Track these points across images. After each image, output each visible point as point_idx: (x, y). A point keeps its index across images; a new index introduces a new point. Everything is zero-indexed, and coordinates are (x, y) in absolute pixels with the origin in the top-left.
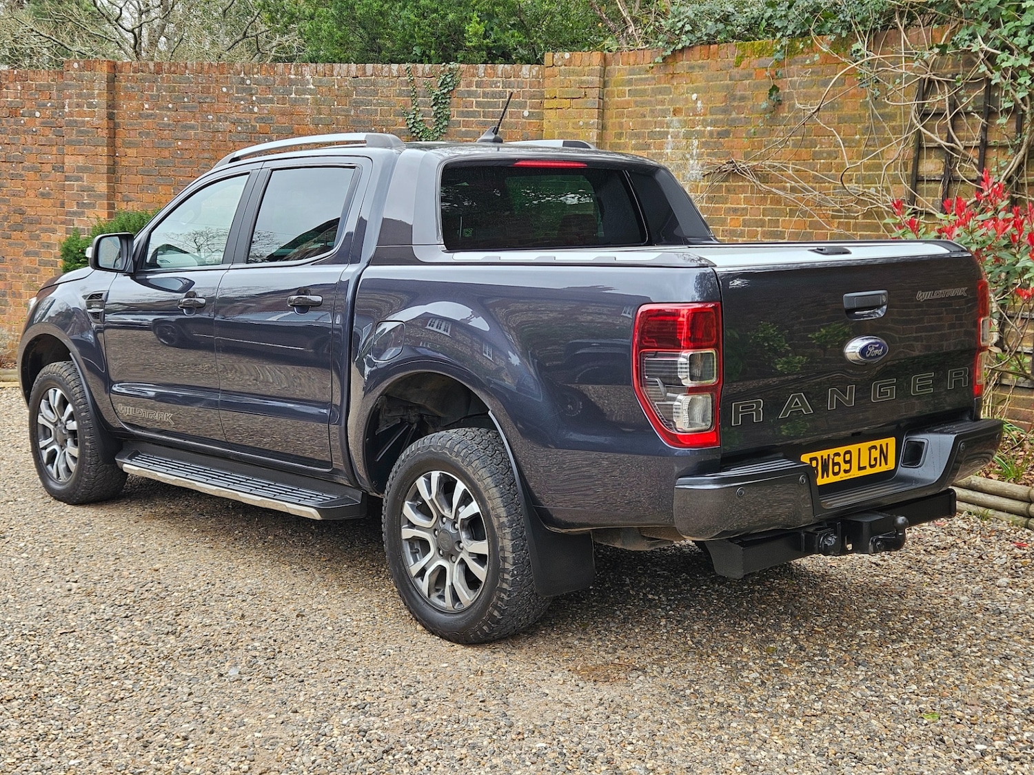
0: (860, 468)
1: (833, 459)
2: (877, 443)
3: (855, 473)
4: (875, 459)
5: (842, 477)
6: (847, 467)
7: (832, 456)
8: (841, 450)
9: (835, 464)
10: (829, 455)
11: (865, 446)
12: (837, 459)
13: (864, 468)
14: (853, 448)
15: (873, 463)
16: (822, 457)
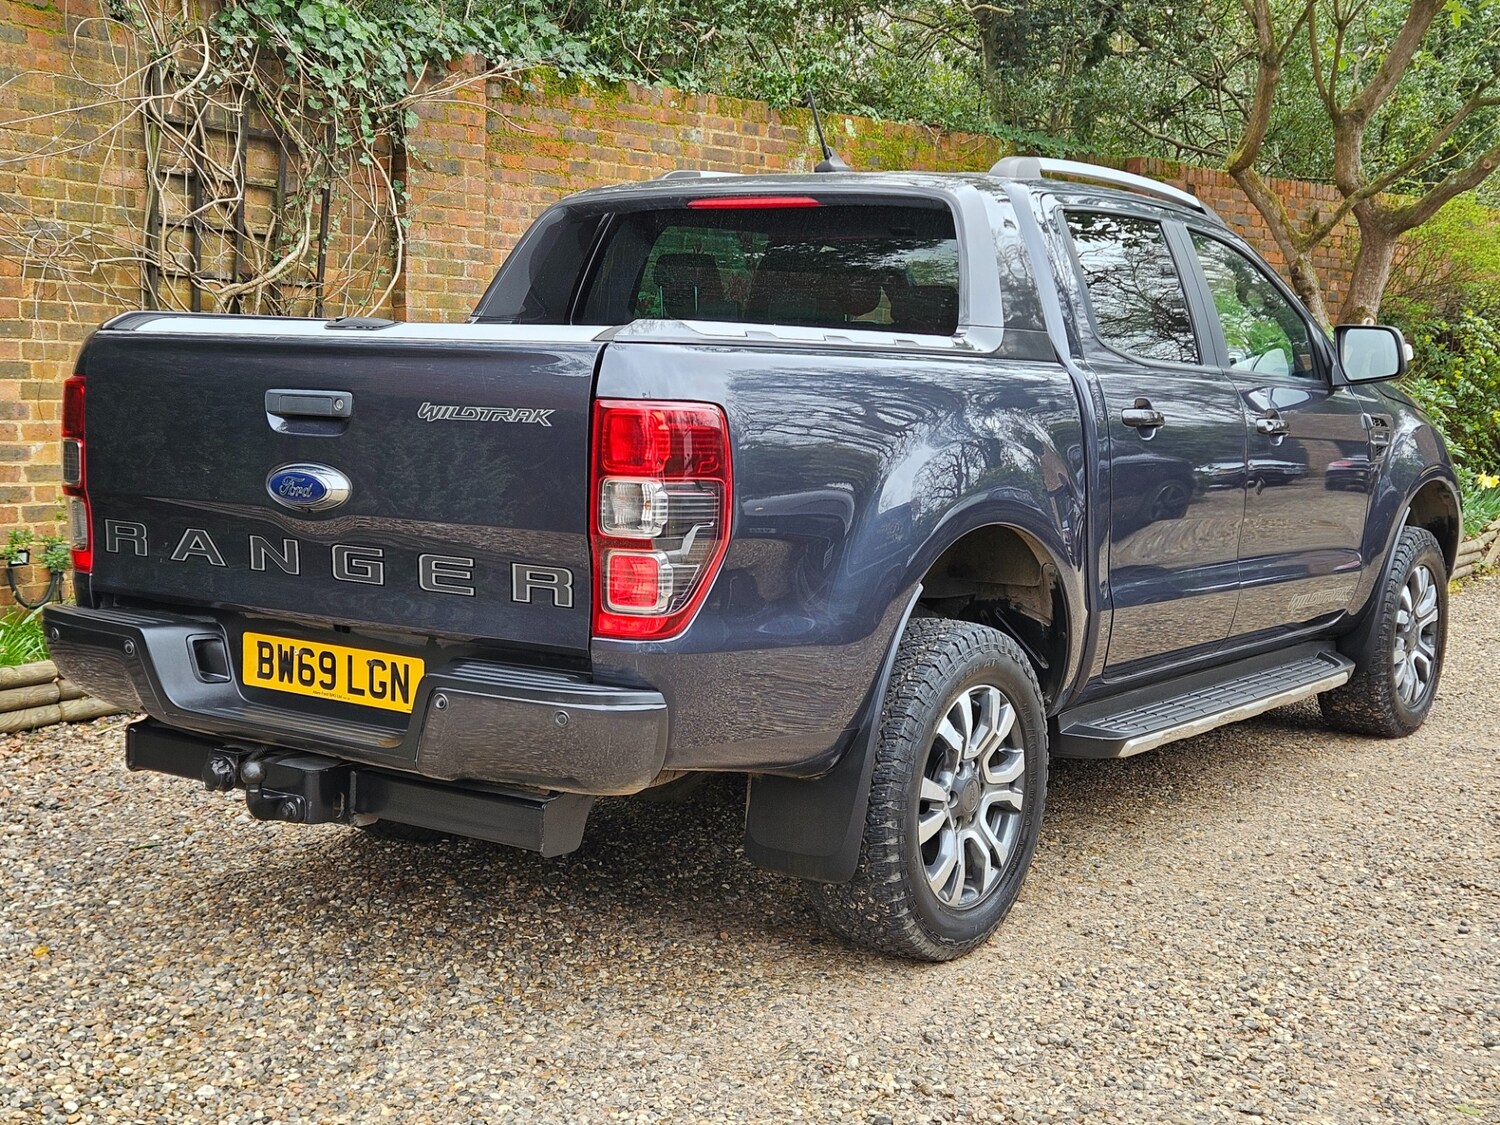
0: (352, 690)
1: (300, 658)
2: (388, 658)
3: (340, 693)
4: (383, 685)
5: (315, 691)
6: (328, 679)
7: (297, 652)
8: (318, 648)
9: (302, 666)
10: (292, 648)
11: (362, 657)
12: (306, 659)
13: (361, 692)
14: (341, 653)
15: (378, 689)
16: (280, 647)
